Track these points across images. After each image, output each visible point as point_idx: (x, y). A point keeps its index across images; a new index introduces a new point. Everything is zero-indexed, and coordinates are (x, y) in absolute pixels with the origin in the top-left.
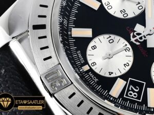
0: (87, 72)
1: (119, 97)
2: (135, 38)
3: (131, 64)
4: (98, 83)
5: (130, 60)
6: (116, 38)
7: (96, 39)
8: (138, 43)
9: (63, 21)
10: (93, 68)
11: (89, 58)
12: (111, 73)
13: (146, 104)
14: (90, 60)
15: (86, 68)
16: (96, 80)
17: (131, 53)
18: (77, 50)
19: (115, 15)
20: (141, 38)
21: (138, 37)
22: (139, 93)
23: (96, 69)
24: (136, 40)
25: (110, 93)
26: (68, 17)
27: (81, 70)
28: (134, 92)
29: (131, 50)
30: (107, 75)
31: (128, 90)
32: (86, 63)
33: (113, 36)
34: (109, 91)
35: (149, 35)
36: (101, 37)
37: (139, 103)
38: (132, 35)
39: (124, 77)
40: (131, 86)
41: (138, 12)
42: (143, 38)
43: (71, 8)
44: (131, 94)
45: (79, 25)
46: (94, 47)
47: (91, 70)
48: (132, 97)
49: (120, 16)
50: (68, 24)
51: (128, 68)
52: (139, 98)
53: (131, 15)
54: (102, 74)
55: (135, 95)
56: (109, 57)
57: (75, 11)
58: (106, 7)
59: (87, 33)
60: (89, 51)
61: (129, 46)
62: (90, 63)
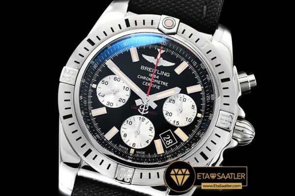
0: (135, 152)
1: (165, 151)
2: (143, 111)
3: (152, 126)
4: (147, 154)
5: (150, 124)
6: (131, 119)
7: (122, 130)
8: (147, 113)
9: (97, 137)
10: (136, 147)
11: (128, 144)
12: (147, 142)
13: (182, 141)
14: (129, 144)
15: (132, 151)
16: (144, 153)
17: (147, 120)
18: (118, 146)
19: (119, 106)
20: (146, 108)
21: (144, 109)
22: (172, 138)
23: (138, 147)
24: (145, 112)
25: (158, 154)
26: (96, 131)
27: (131, 155)
28: (168, 140)
29: (146, 118)
30: (147, 145)
31: (165, 142)
32: (130, 148)
33: (128, 119)
34: (156, 153)
35: (148, 101)
36: (123, 126)
37: (178, 144)
38: (139, 110)
39: (156, 137)
40: (164, 138)
41: (129, 93)
42: (147, 106)
43: (92, 125)
44: (168, 143)
45: (106, 131)
46: (125, 135)
47: (136, 150)
48: (171, 144)
49: (121, 104)
50: (100, 136)
51: (153, 130)
52: (174, 141)
53: (127, 98)
54: (143, 147)
55: (171, 141)
56: (138, 133)
57: (96, 124)
58: (109, 106)
59: (114, 131)
60: (125, 140)
61: (142, 117)
62: (131, 146)
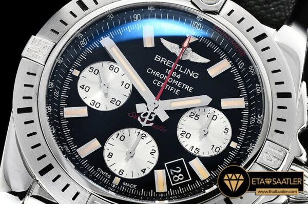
0: (121, 184)
1: (168, 189)
2: (145, 121)
3: (156, 148)
4: (139, 188)
5: (153, 145)
6: (125, 132)
7: (107, 146)
8: (151, 124)
9: (64, 149)
10: (123, 176)
11: (112, 169)
12: (144, 171)
13: (199, 179)
14: (115, 169)
15: (117, 181)
16: (135, 186)
17: (149, 138)
18: (96, 169)
19: (108, 109)
20: (150, 117)
21: (147, 118)
22: (184, 172)
23: (127, 175)
24: (148, 122)
25: (157, 191)
26: (65, 141)
27: (114, 186)
28: (177, 174)
29: (147, 134)
30: (142, 175)
31: (172, 176)
32: (113, 175)
33: (120, 132)
34: (154, 190)
35: (156, 108)
36: (110, 141)
37: (190, 183)
38: (139, 119)
39: (159, 166)
40: (171, 170)
41: (128, 92)
42: (152, 115)
43: (61, 130)
44: (176, 178)
45: (81, 143)
46: (110, 155)
47: (123, 180)
48: (180, 181)
49: (113, 107)
50: (70, 148)
51: (156, 155)
52: (186, 177)
53: (123, 100)
54: (136, 177)
55: (181, 177)
56: (131, 155)
57: (67, 131)
58: (94, 107)
59: (94, 144)
60: (109, 162)
61: (142, 132)
62: (117, 173)
